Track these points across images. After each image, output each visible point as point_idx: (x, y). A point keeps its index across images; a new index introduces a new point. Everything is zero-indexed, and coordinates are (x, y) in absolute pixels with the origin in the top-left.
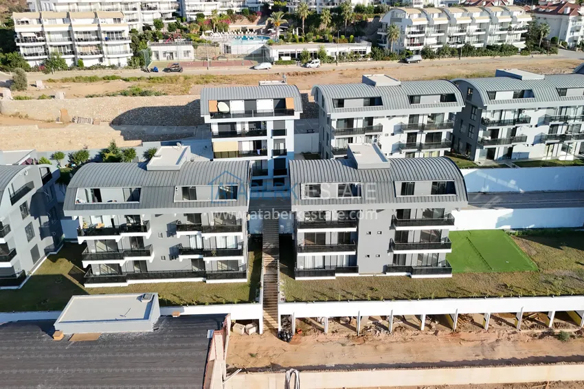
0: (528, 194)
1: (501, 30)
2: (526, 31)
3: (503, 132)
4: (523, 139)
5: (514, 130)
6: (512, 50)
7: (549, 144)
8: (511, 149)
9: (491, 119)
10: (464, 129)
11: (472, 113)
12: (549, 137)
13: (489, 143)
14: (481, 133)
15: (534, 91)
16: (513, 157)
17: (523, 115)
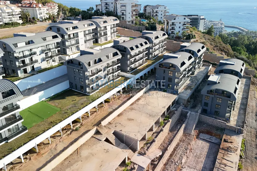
0: (46, 83)
1: (9, 15)
2: (20, 15)
3: (27, 60)
4: (36, 61)
5: (31, 59)
6: (17, 24)
7: (47, 61)
8: (33, 67)
9: (20, 56)
10: (8, 63)
11: (9, 55)
12: (46, 58)
13: (22, 66)
14: (17, 63)
15: (33, 40)
16: (35, 70)
17: (33, 51)
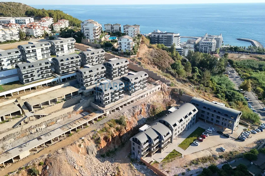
0: (7, 76)
1: (11, 35)
2: (19, 35)
6: (15, 41)
8: (2, 68)
12: (11, 63)
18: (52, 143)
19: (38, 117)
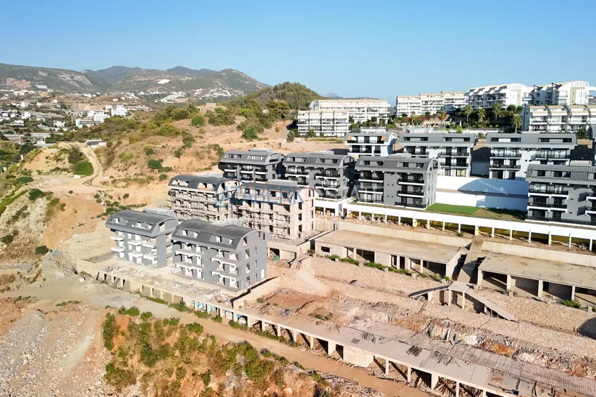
5: (514, 161)
8: (513, 174)
14: (492, 162)
18: (432, 390)
19: (479, 308)
